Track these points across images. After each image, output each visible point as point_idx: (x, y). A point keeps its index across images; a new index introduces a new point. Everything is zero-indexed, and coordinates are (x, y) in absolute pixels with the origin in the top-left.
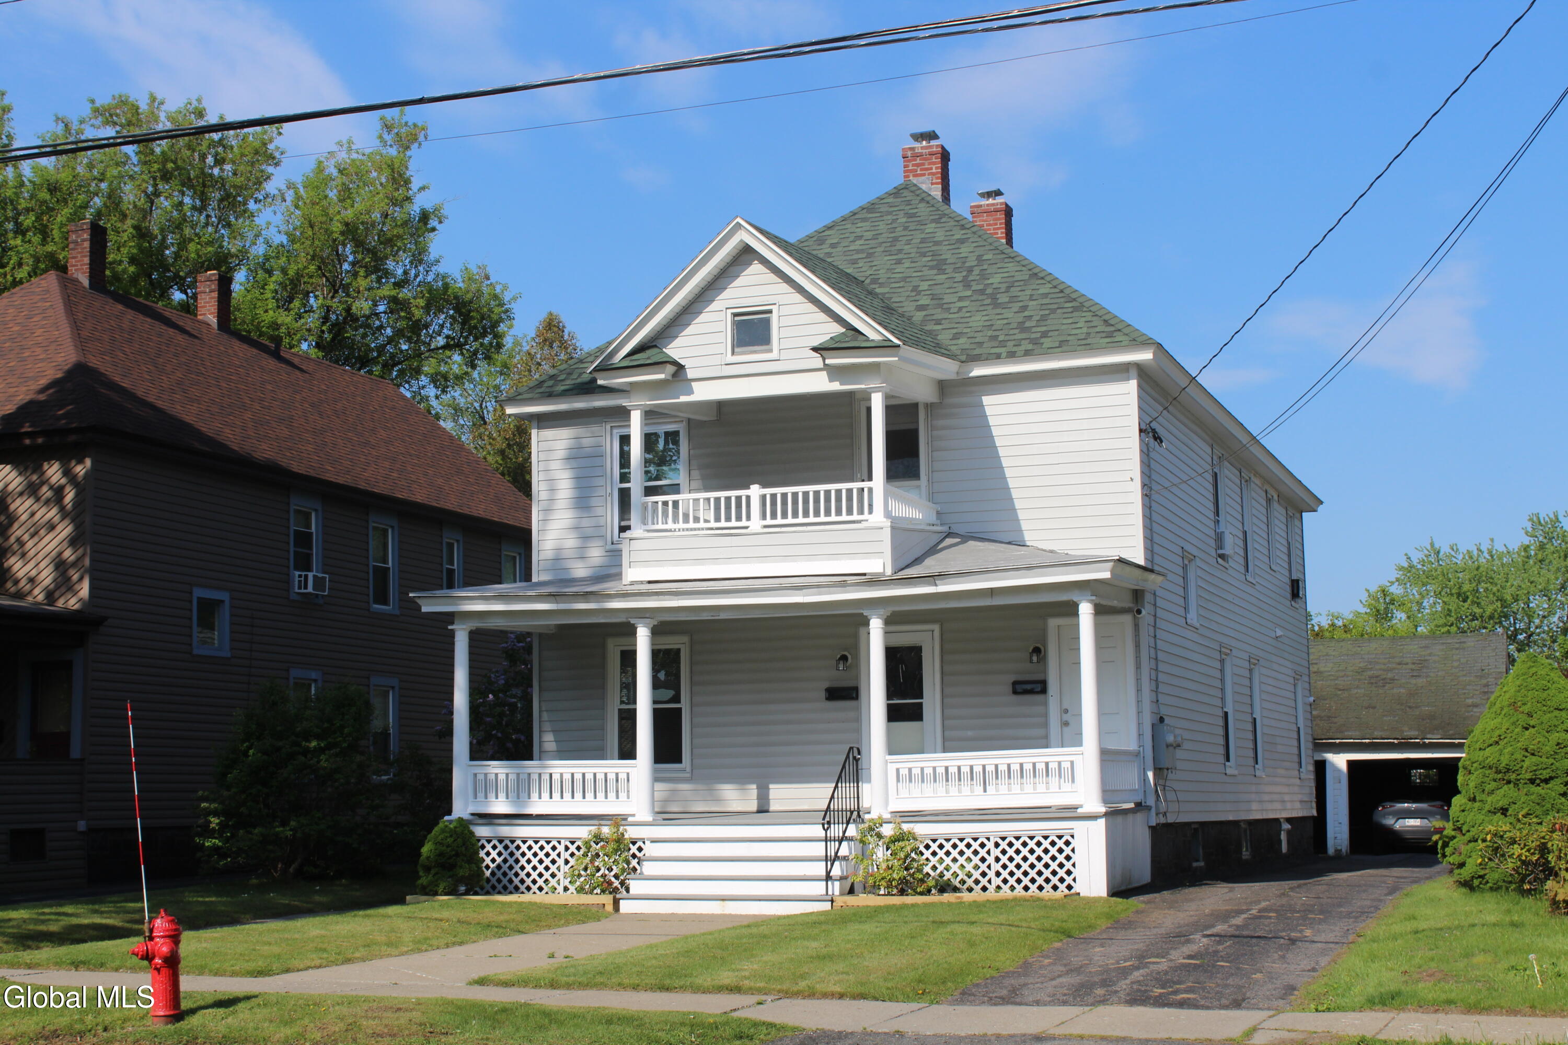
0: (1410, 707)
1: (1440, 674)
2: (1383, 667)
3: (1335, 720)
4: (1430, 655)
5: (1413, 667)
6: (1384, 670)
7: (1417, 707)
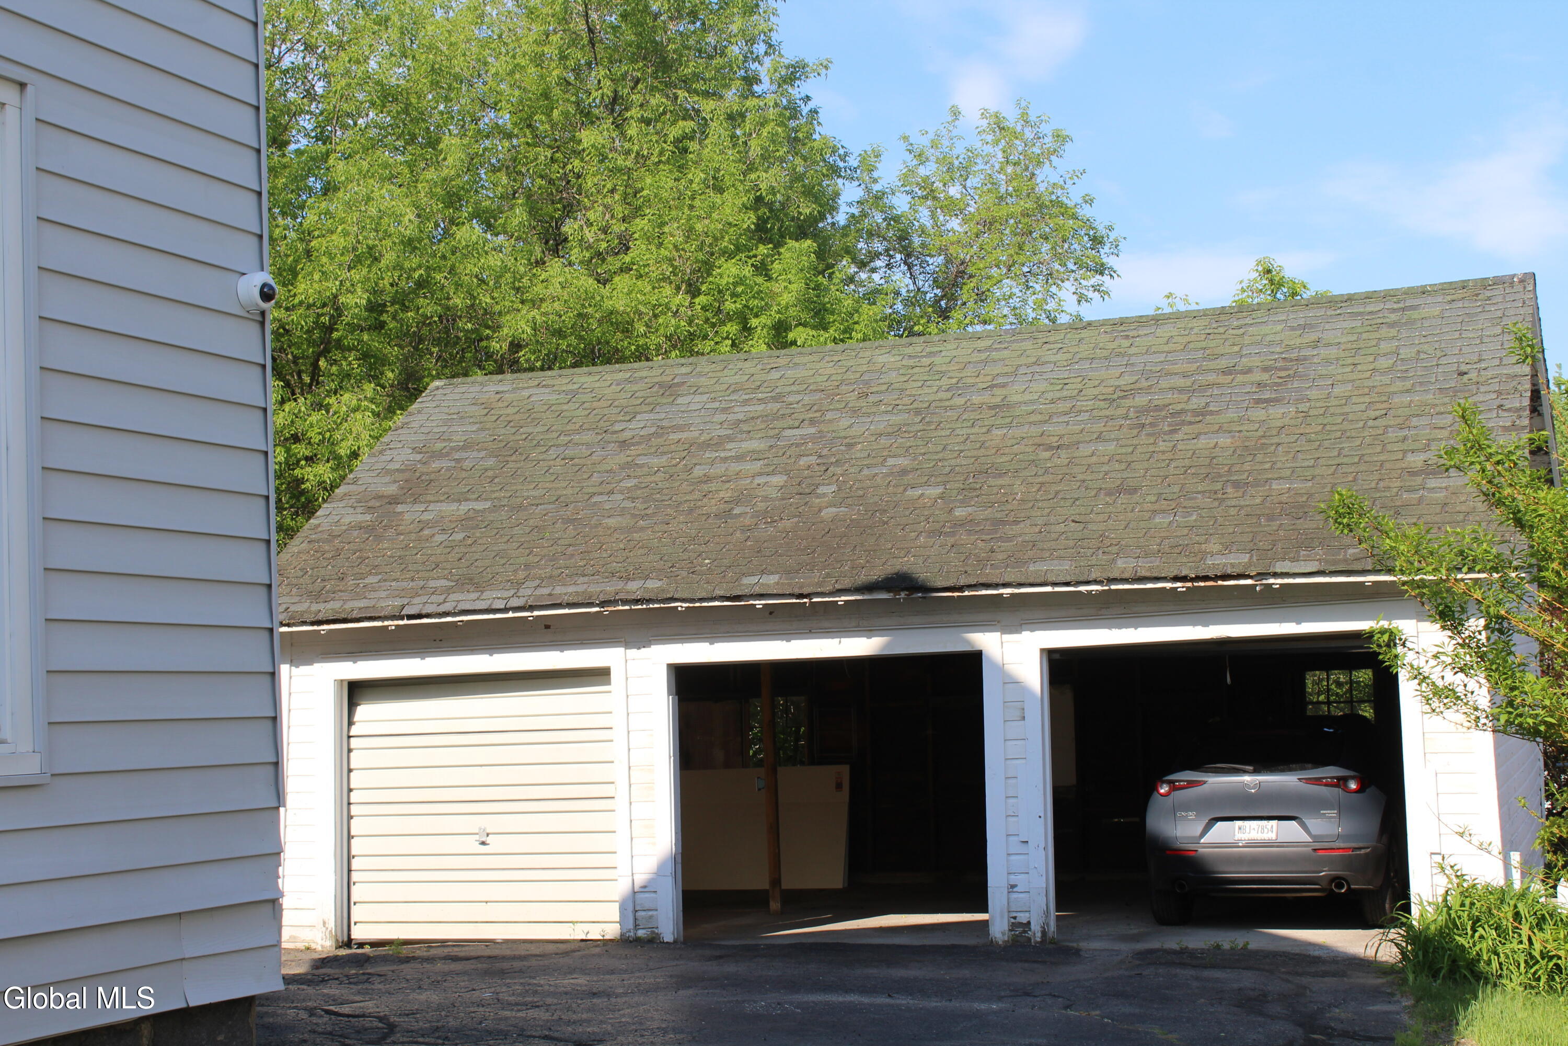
0: (1236, 485)
1: (1337, 390)
2: (1180, 382)
3: (1010, 530)
4: (1316, 344)
5: (1265, 377)
6: (1181, 390)
7: (1257, 484)
